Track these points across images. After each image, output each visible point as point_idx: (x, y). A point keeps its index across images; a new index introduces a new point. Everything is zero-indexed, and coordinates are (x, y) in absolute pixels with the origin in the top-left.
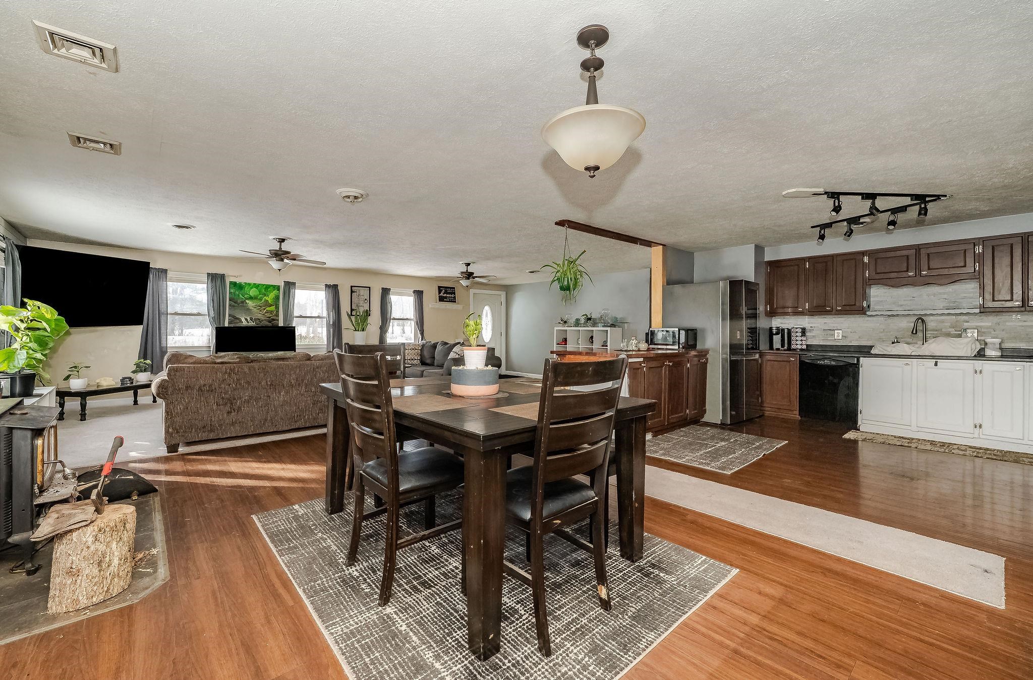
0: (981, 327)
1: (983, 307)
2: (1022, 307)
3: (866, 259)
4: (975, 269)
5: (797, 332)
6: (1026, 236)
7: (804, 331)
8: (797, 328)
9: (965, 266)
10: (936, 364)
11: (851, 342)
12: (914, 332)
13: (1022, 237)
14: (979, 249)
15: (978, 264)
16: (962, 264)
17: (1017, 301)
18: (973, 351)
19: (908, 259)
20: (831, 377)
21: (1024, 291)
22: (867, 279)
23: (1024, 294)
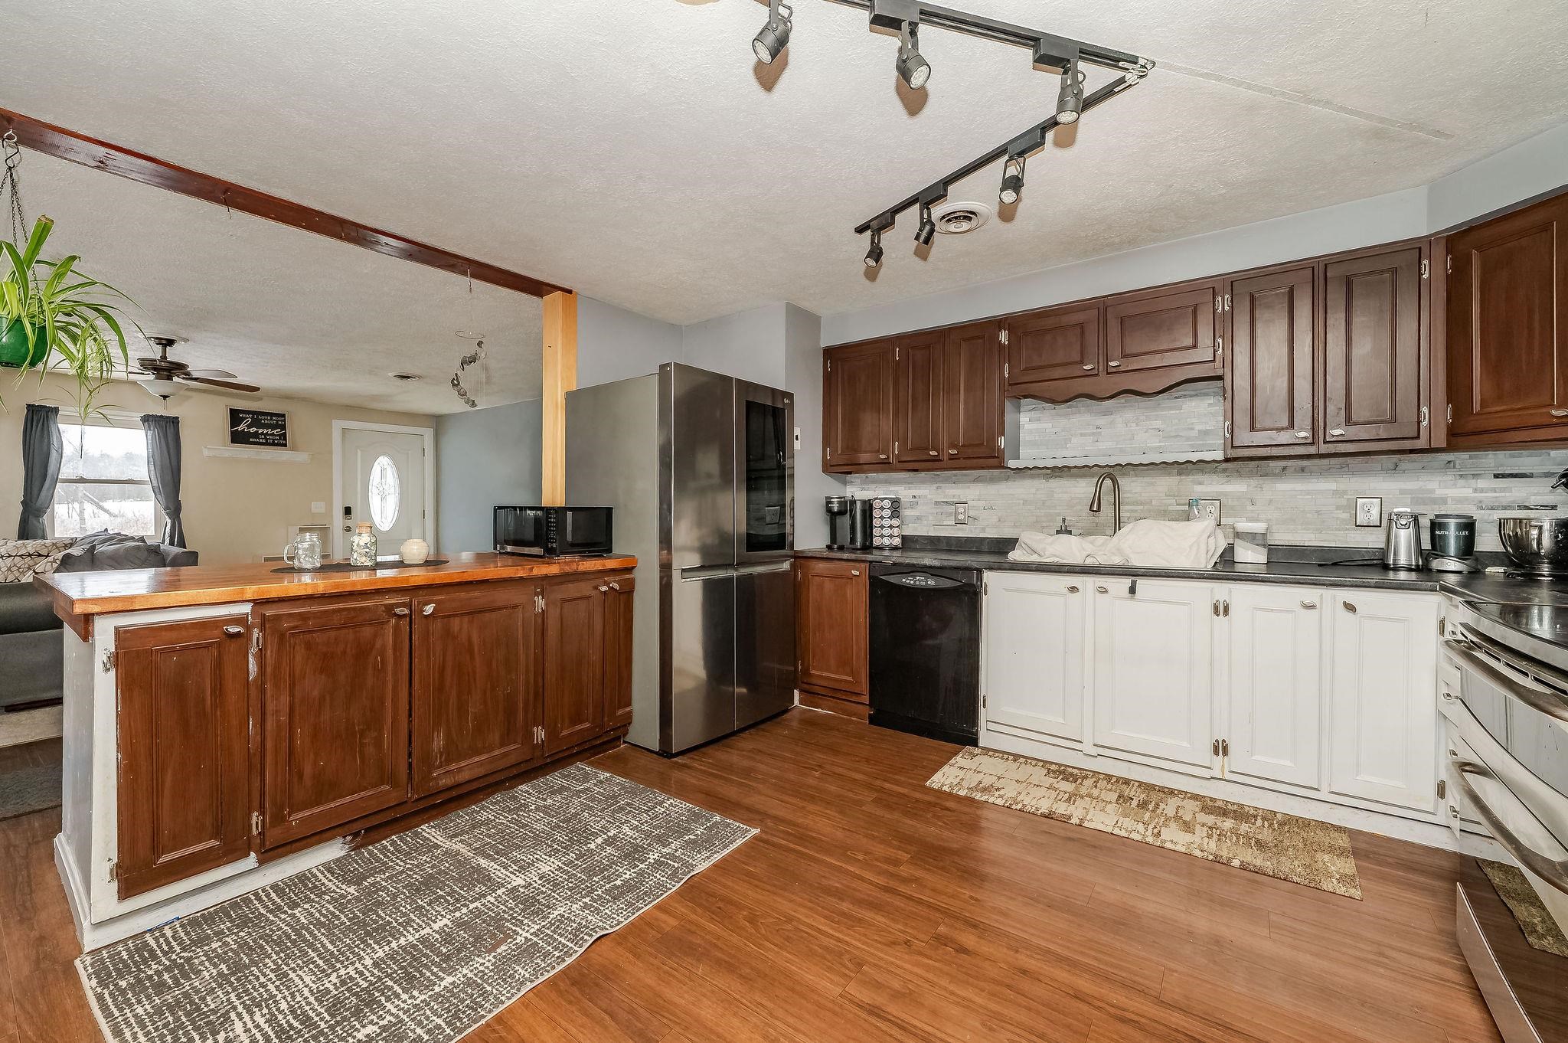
0: (1226, 494)
1: (1233, 447)
2: (1312, 444)
3: (1004, 337)
4: (1215, 351)
5: (882, 508)
6: (1322, 266)
7: (896, 506)
8: (882, 499)
9: (1195, 346)
10: (1132, 590)
11: (983, 530)
12: (1095, 507)
13: (1313, 268)
14: (1223, 304)
15: (1220, 341)
16: (1189, 342)
17: (1302, 429)
18: (1210, 554)
19: (1082, 333)
20: (927, 617)
21: (1316, 404)
22: (1006, 383)
23: (1316, 411)
